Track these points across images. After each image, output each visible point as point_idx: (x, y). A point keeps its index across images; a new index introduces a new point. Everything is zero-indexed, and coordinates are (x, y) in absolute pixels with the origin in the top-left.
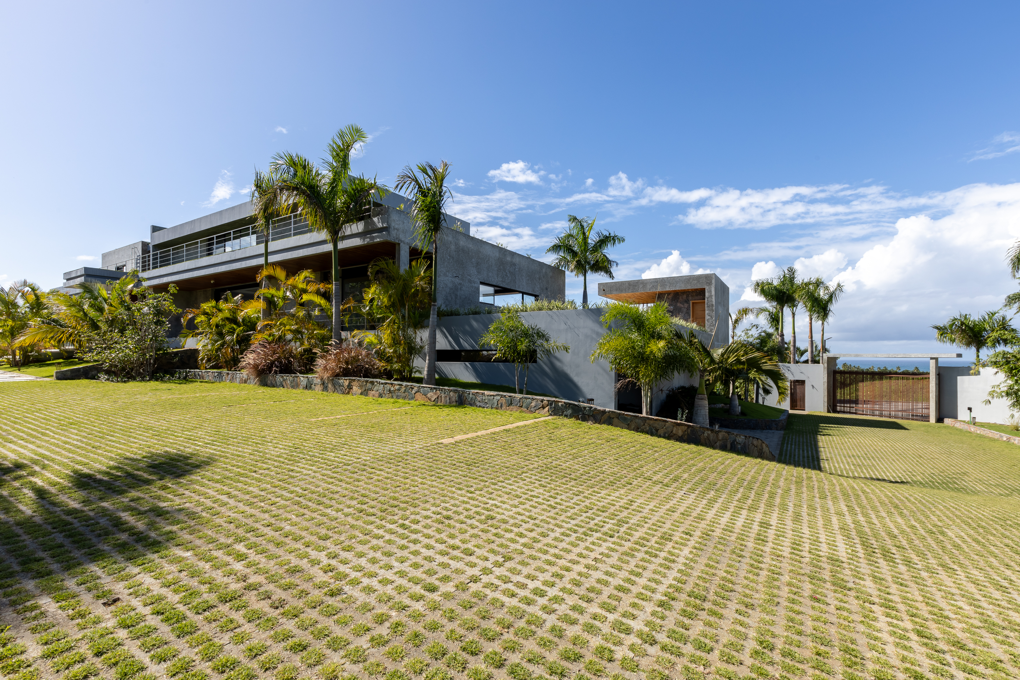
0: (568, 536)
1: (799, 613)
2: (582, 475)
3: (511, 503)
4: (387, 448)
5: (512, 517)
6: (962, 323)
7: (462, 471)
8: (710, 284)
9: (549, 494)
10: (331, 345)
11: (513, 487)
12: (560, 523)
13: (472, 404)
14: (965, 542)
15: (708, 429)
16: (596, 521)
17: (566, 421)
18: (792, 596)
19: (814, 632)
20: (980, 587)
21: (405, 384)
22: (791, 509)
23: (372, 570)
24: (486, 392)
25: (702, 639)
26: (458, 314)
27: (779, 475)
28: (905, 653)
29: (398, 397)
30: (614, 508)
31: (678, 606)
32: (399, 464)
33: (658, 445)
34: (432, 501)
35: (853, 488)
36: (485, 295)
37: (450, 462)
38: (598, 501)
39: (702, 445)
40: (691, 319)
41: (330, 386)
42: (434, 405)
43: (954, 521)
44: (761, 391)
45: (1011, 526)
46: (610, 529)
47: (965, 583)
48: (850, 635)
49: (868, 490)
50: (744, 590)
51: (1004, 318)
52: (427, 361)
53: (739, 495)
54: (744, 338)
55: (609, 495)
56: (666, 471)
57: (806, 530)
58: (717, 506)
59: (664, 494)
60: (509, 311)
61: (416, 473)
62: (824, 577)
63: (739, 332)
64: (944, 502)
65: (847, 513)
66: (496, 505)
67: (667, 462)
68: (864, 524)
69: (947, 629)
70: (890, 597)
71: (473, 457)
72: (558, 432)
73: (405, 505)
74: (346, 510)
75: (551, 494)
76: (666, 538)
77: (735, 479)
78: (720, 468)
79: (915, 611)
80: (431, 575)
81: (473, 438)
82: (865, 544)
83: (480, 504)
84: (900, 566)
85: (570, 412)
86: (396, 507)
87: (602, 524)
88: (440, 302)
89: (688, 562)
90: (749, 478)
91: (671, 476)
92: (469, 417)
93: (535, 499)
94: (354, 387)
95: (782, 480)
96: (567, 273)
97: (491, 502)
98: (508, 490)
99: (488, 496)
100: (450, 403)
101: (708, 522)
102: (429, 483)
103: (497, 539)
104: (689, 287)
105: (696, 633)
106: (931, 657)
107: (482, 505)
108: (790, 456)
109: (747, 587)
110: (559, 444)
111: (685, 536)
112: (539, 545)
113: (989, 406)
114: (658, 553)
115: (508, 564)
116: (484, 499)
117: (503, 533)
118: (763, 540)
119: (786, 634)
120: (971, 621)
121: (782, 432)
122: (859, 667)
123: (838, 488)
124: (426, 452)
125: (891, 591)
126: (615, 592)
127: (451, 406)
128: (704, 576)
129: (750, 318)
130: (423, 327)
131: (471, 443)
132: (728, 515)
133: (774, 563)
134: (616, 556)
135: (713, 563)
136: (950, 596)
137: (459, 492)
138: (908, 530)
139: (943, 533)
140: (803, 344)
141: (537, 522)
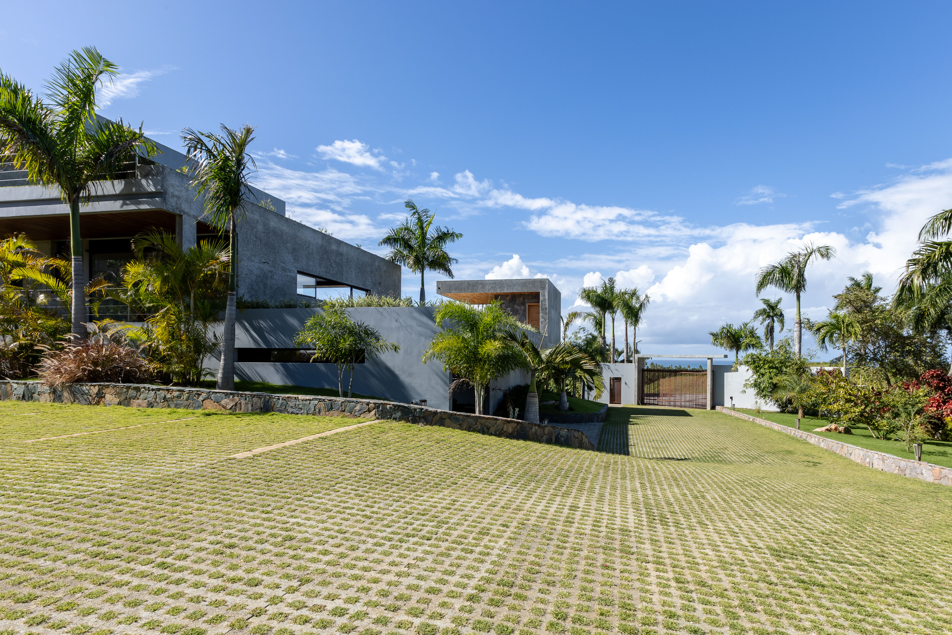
0: (381, 545)
1: (592, 581)
2: (405, 479)
3: (318, 518)
4: (150, 471)
5: (317, 534)
6: (728, 331)
7: (258, 489)
8: (543, 288)
9: (365, 503)
10: (69, 341)
11: (323, 500)
12: (375, 533)
13: (283, 410)
14: (717, 502)
15: (535, 425)
16: (414, 526)
17: (395, 424)
18: (588, 568)
19: (601, 596)
20: (721, 536)
21: (187, 389)
22: (597, 491)
23: (104, 628)
24: (301, 397)
25: (505, 623)
26: (268, 307)
27: (592, 462)
28: (666, 598)
29: (177, 406)
30: (435, 510)
31: (486, 596)
32: (167, 488)
33: (489, 443)
34: (211, 529)
35: (647, 467)
36: (305, 287)
37: (242, 480)
38: (420, 504)
39: (530, 440)
40: (527, 321)
41: (66, 394)
42: (230, 414)
43: (712, 487)
44: (586, 388)
45: (747, 486)
46: (428, 532)
47: (712, 534)
48: (628, 592)
49: (658, 468)
50: (549, 570)
51: (753, 328)
52: (222, 362)
53: (556, 484)
54: (573, 340)
55: (432, 498)
56: (493, 468)
57: (606, 508)
58: (536, 495)
59: (488, 491)
60: (333, 306)
61: (191, 498)
62: (615, 546)
63: (569, 333)
64: (708, 472)
65: (639, 489)
66: (298, 523)
67: (495, 459)
68: (651, 497)
69: (696, 573)
70: (661, 554)
71: (275, 472)
72: (384, 437)
73: (169, 539)
74: (71, 557)
75: (368, 503)
76: (484, 532)
77: (555, 470)
78: (543, 460)
79: (676, 563)
80: (196, 619)
81: (278, 449)
82: (649, 514)
83: (277, 525)
84: (671, 528)
85: (399, 414)
86: (154, 542)
87: (420, 527)
88: (243, 291)
89: (501, 553)
90: (567, 467)
91: (497, 472)
92: (277, 425)
93: (348, 511)
94: (108, 396)
95: (594, 466)
96: (403, 267)
97: (292, 520)
98: (316, 505)
99: (289, 514)
100: (252, 410)
101: (525, 512)
102: (210, 507)
103: (294, 561)
104: (525, 290)
105: (501, 619)
106: (682, 598)
107: (280, 526)
108: (607, 444)
109: (551, 566)
110: (384, 449)
111: (502, 528)
112: (346, 560)
113: (745, 395)
114: (474, 548)
115: (304, 588)
116: (284, 518)
117: (302, 553)
118: (570, 522)
119: (578, 602)
120: (712, 563)
121: (602, 424)
122: (631, 619)
123: (636, 469)
124: (210, 471)
125: (662, 549)
126: (426, 595)
127: (253, 414)
128: (515, 563)
129: (578, 322)
130: (217, 319)
131: (274, 455)
132: (544, 502)
133: (577, 541)
134: (430, 558)
135: (525, 550)
136: (701, 546)
137: (251, 514)
138: (681, 497)
139: (703, 497)
140: (620, 346)
141: (347, 535)
